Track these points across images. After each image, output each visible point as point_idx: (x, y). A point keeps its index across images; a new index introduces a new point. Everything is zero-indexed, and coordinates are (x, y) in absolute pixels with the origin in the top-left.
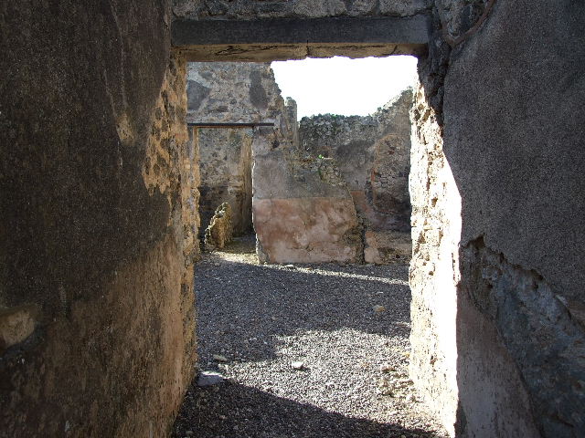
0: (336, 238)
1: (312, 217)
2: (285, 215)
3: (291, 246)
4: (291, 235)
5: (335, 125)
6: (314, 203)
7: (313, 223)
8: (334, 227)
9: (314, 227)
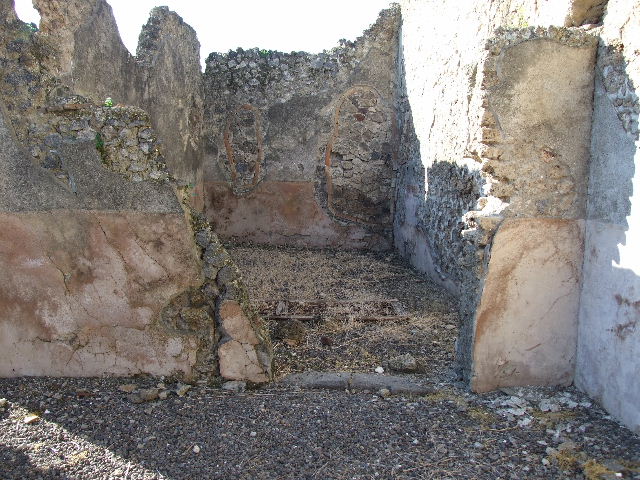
0: (145, 315)
1: (83, 262)
2: (11, 255)
3: (32, 333)
4: (29, 308)
5: (265, 68)
6: (85, 225)
7: (84, 277)
8: (141, 289)
9: (88, 287)
